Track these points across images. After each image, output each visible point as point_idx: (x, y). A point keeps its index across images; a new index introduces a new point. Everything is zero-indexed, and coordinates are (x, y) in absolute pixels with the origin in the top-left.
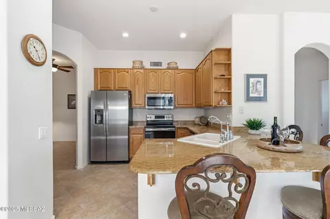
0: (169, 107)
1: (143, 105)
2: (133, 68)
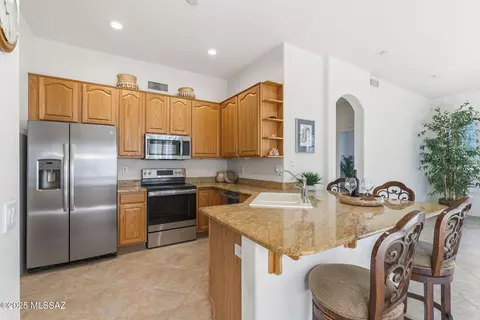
0: (185, 157)
1: (139, 153)
2: (119, 86)
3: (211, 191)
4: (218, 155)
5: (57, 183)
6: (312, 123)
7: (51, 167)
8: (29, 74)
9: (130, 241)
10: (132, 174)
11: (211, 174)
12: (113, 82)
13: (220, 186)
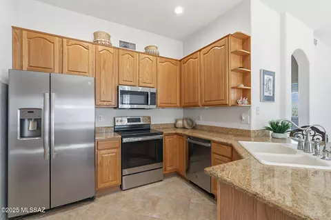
0: (152, 106)
1: (114, 103)
2: (95, 43)
3: (175, 136)
4: (178, 105)
5: (38, 131)
6: (272, 74)
7: (33, 116)
8: (14, 28)
9: (107, 185)
10: (106, 122)
11: (171, 121)
12: (91, 39)
13: (180, 131)
